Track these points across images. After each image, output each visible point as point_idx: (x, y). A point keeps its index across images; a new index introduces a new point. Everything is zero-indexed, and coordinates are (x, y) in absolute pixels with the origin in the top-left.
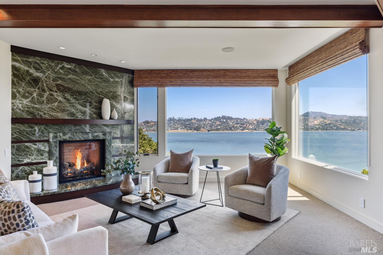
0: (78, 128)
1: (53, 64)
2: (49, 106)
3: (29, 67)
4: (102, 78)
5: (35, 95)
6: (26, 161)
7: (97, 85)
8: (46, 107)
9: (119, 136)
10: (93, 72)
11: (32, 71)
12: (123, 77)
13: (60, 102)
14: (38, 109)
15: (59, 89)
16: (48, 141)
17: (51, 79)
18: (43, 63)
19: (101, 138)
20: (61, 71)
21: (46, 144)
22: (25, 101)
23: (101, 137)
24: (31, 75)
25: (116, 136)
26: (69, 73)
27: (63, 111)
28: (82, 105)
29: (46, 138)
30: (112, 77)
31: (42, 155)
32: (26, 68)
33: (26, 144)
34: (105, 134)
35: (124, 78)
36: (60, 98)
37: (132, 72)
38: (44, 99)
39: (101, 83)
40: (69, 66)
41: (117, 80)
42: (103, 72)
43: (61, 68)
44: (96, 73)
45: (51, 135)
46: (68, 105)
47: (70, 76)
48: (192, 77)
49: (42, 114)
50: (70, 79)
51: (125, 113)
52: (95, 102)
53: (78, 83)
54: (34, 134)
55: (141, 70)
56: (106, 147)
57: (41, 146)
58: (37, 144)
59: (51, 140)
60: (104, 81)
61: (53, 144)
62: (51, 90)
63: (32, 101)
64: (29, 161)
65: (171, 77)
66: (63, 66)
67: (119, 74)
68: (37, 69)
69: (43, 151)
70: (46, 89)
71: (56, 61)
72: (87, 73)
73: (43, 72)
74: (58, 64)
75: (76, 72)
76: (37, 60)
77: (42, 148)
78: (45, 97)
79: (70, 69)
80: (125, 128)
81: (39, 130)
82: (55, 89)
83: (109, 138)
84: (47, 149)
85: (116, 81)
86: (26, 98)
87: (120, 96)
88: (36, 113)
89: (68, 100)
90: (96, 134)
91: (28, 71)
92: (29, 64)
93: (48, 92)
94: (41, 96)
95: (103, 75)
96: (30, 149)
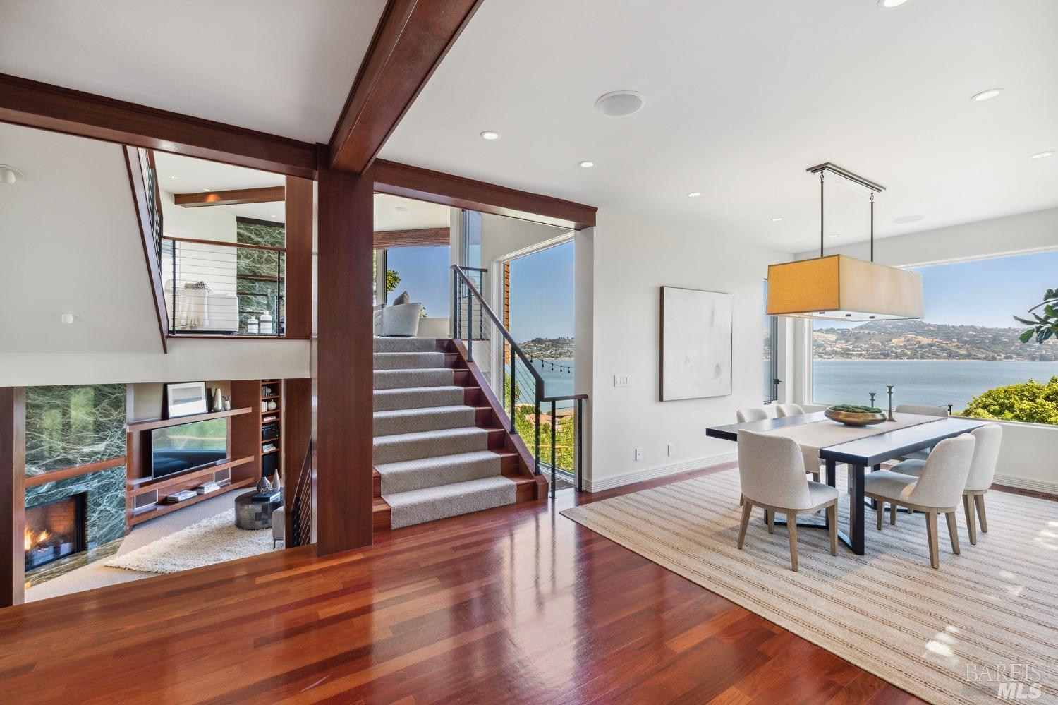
1: (271, 230)
2: (268, 266)
3: (251, 233)
5: (256, 255)
6: (248, 310)
8: (265, 266)
11: (253, 236)
14: (258, 268)
16: (266, 295)
17: (270, 243)
18: (262, 230)
20: (278, 236)
21: (265, 298)
22: (248, 261)
24: (252, 239)
29: (265, 293)
31: (261, 306)
32: (249, 234)
38: (264, 260)
43: (278, 233)
45: (269, 290)
48: (406, 238)
49: (261, 272)
54: (255, 289)
57: (260, 299)
58: (258, 297)
59: (269, 295)
61: (271, 298)
63: (253, 261)
64: (251, 310)
65: (387, 239)
68: (257, 235)
69: (262, 303)
73: (263, 237)
74: (276, 229)
76: (258, 226)
77: (262, 301)
78: (264, 258)
81: (259, 286)
84: (266, 302)
86: (249, 258)
88: (257, 271)
91: (250, 237)
92: (250, 231)
93: (266, 254)
94: (260, 257)
96: (252, 300)
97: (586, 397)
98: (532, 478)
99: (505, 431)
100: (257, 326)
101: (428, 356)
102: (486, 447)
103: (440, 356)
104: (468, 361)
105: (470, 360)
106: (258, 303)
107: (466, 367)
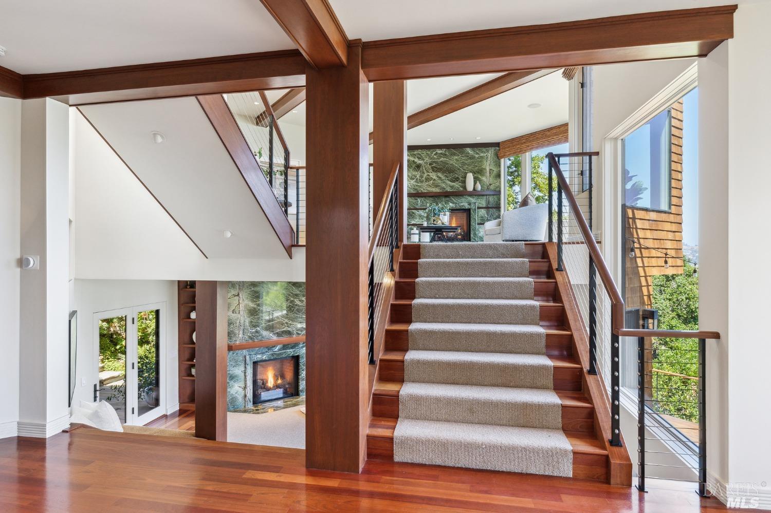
0: (447, 199)
1: (429, 153)
2: (427, 183)
3: (415, 158)
4: (468, 156)
7: (463, 162)
8: (425, 185)
9: (484, 206)
10: (459, 153)
11: (416, 160)
12: (488, 151)
13: (434, 180)
14: (420, 187)
15: (433, 171)
16: (426, 209)
17: (428, 164)
18: (423, 153)
19: (467, 208)
20: (435, 156)
23: (467, 206)
25: (481, 206)
26: (441, 157)
27: (437, 186)
28: (451, 181)
29: (425, 207)
30: (477, 153)
33: (413, 211)
34: (470, 204)
35: (490, 152)
36: (434, 177)
37: (497, 144)
38: (424, 179)
39: (467, 160)
40: (441, 152)
41: (482, 155)
42: (469, 150)
43: (435, 155)
44: (462, 153)
45: (428, 205)
46: (440, 182)
47: (442, 159)
49: (422, 189)
50: (442, 161)
51: (490, 185)
52: (461, 177)
53: (447, 164)
55: (505, 141)
56: (471, 216)
57: (421, 212)
58: (419, 211)
59: (428, 208)
60: (470, 158)
62: (428, 172)
64: (415, 222)
66: (436, 153)
67: (484, 150)
68: (419, 158)
69: (423, 216)
70: (425, 171)
71: (432, 150)
72: (455, 154)
73: (423, 160)
74: (433, 151)
75: (446, 155)
76: (419, 152)
77: (423, 214)
78: (424, 177)
79: (441, 154)
80: (490, 198)
81: (421, 201)
82: (431, 170)
83: (474, 207)
85: (481, 157)
86: (413, 179)
87: (485, 169)
88: (419, 189)
89: (440, 178)
90: (462, 204)
91: (414, 161)
92: (414, 156)
93: (426, 174)
94: (421, 177)
95: (469, 153)
96: (415, 214)
97: (716, 336)
98: (604, 448)
99: (582, 368)
100: (418, 236)
101: (509, 263)
102: (551, 385)
103: (523, 263)
104: (557, 270)
105: (560, 269)
106: (420, 216)
107: (554, 278)
